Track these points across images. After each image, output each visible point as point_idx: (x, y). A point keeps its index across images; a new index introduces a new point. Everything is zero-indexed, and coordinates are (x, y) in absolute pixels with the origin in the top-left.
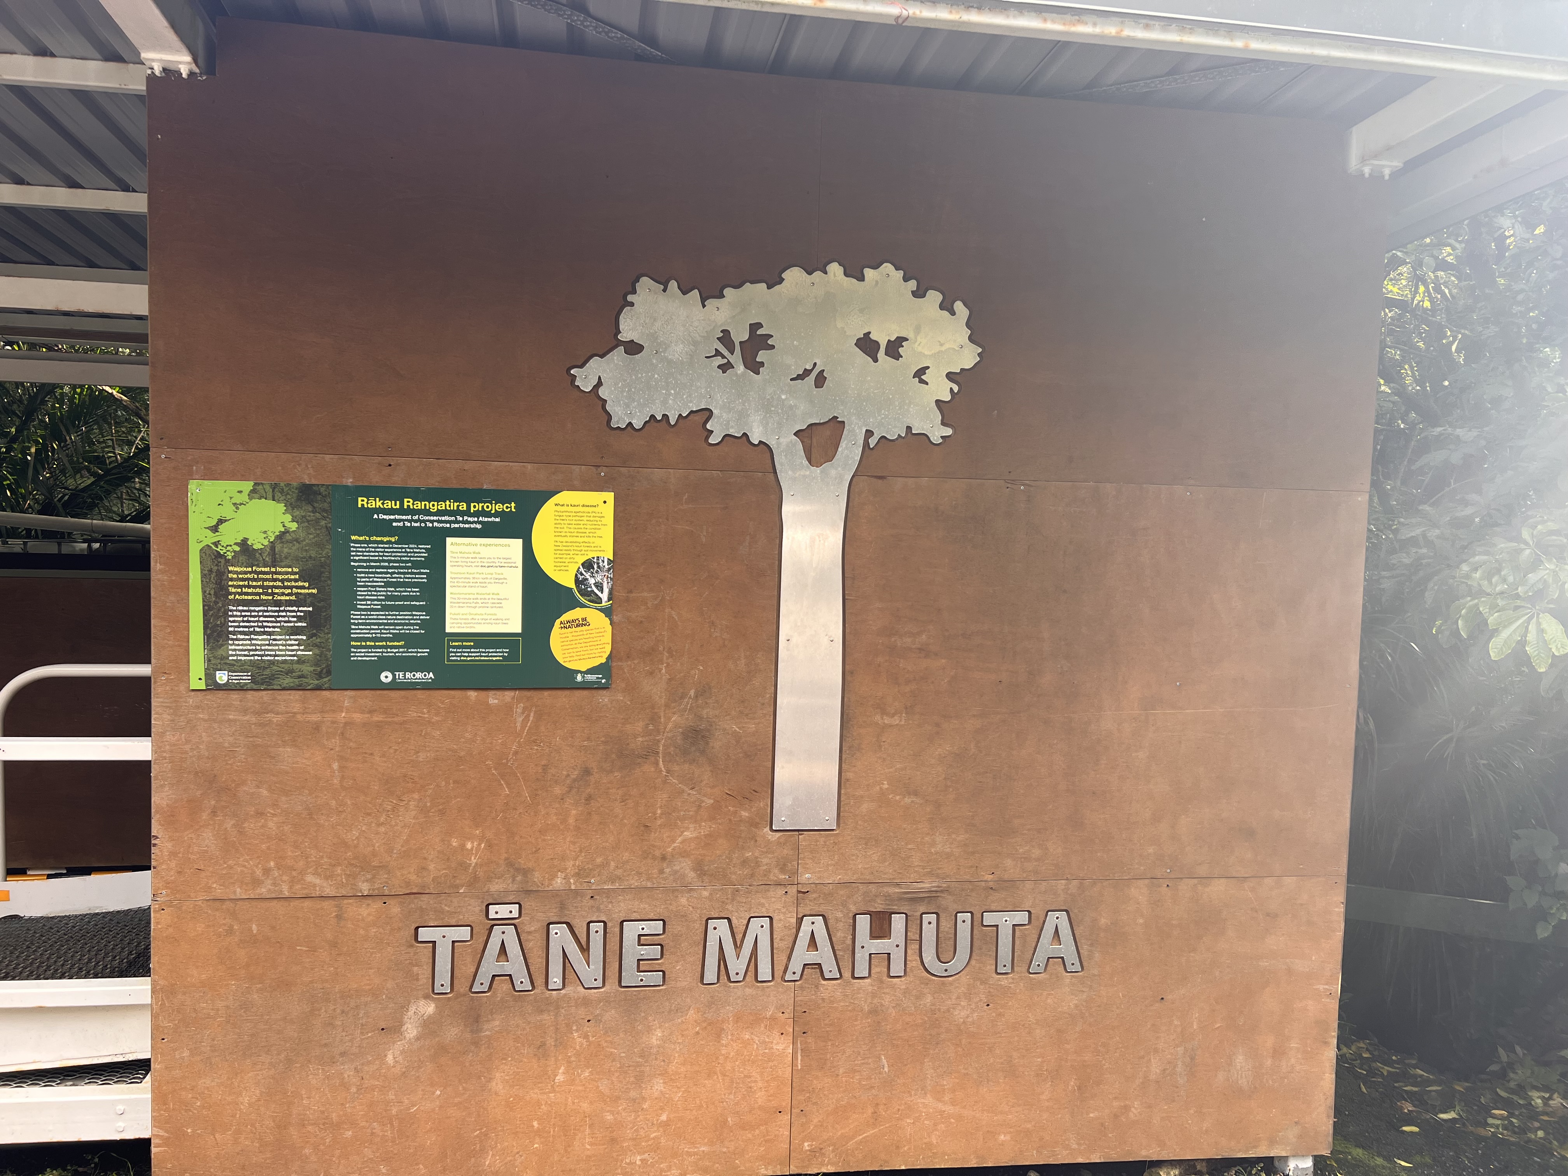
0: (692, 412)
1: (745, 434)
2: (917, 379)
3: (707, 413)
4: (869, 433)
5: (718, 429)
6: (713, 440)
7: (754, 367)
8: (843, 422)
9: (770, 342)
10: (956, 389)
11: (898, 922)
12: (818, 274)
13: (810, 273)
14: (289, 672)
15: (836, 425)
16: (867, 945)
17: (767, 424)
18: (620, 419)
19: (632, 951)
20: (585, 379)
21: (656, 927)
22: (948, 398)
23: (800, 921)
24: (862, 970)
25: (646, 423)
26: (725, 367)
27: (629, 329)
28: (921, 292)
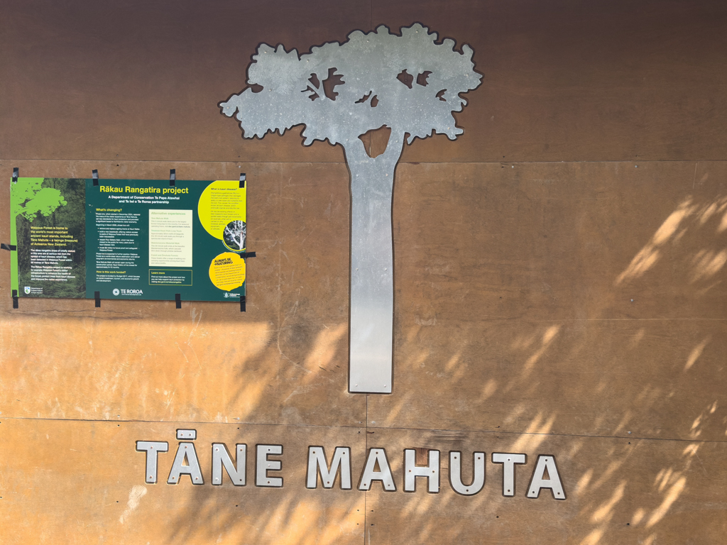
0: (293, 126)
1: (326, 139)
2: (438, 98)
3: (303, 126)
4: (407, 135)
5: (309, 136)
6: (306, 143)
7: (332, 95)
8: (390, 128)
9: (342, 79)
10: (465, 103)
11: (434, 456)
12: (372, 34)
13: (366, 34)
14: (63, 288)
15: (385, 130)
16: (413, 471)
17: (341, 131)
18: (249, 133)
19: (263, 465)
20: (228, 109)
21: (278, 450)
22: (459, 109)
23: (368, 451)
24: (409, 485)
25: (265, 134)
26: (313, 97)
27: (254, 76)
28: (440, 41)
